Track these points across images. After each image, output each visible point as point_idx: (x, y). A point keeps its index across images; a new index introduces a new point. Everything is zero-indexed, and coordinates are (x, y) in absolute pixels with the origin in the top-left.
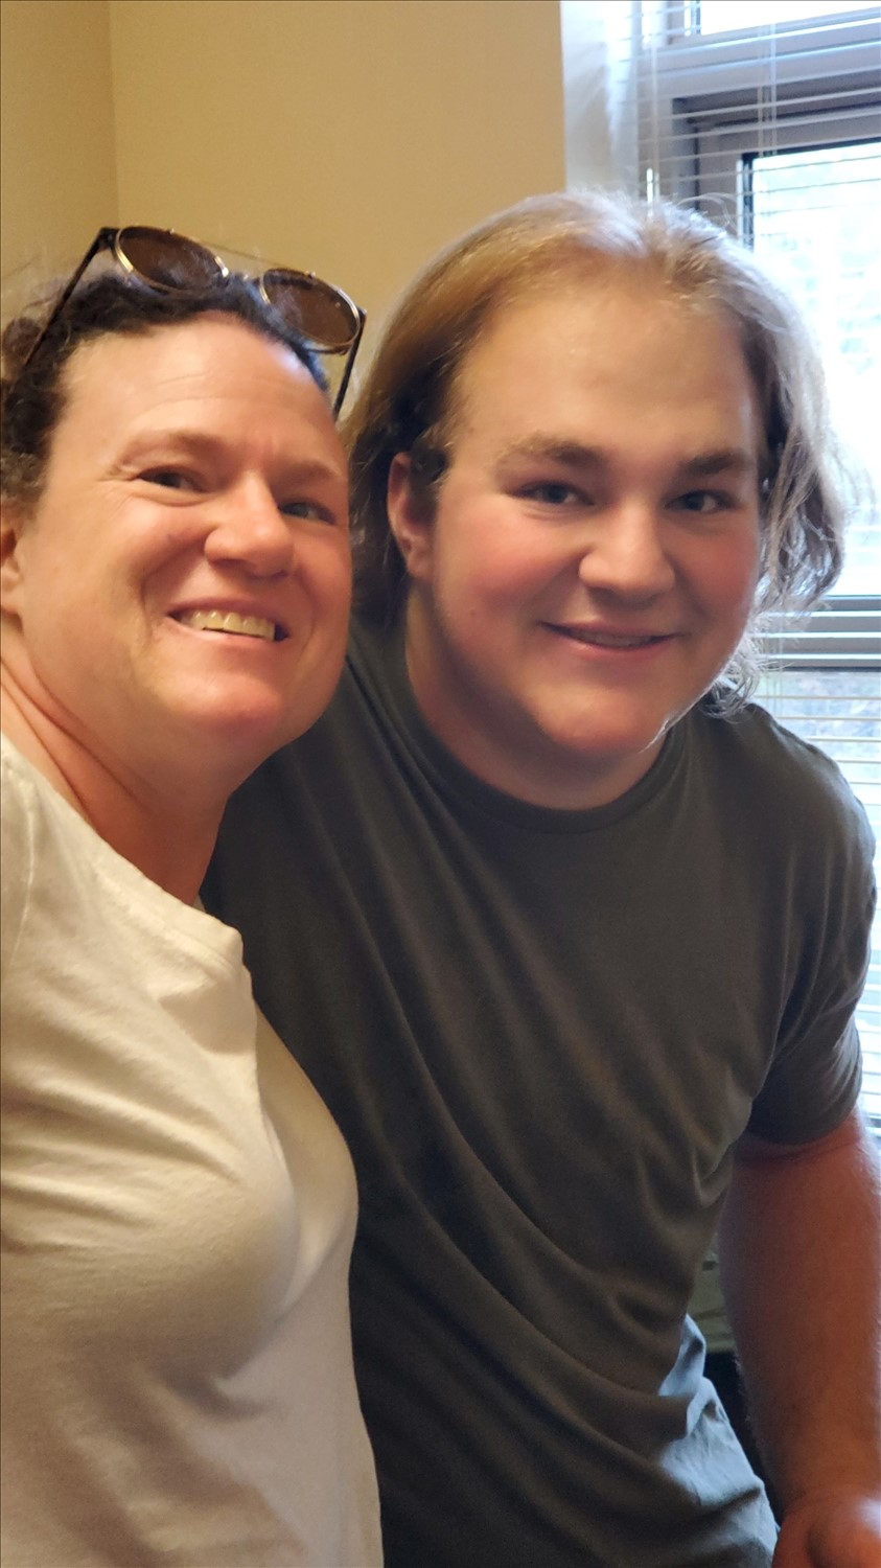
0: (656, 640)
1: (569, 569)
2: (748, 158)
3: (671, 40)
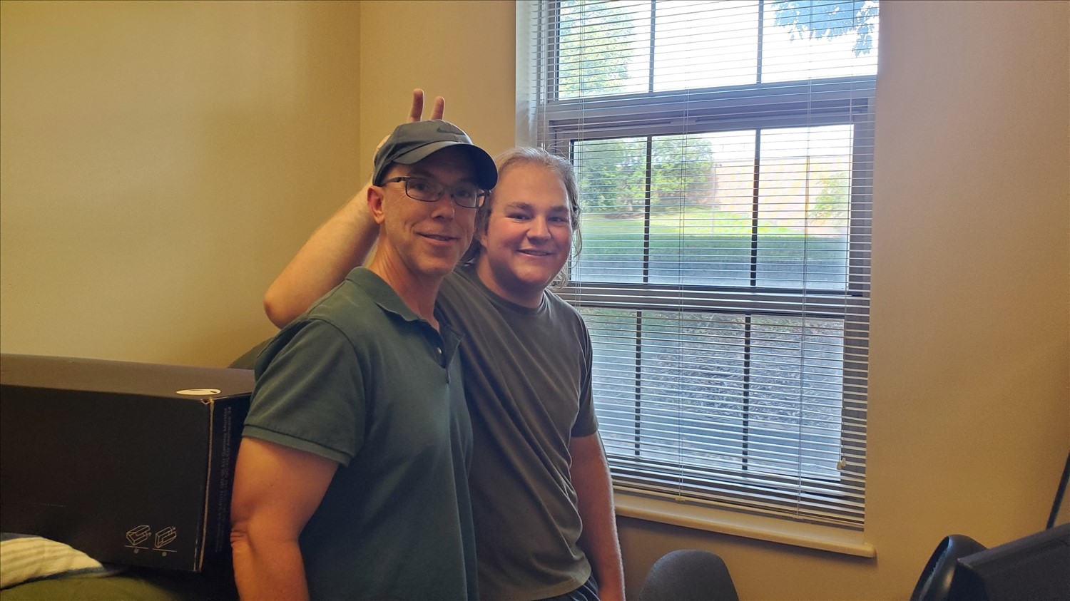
0: (548, 254)
1: (524, 234)
2: (572, 141)
3: (548, 102)
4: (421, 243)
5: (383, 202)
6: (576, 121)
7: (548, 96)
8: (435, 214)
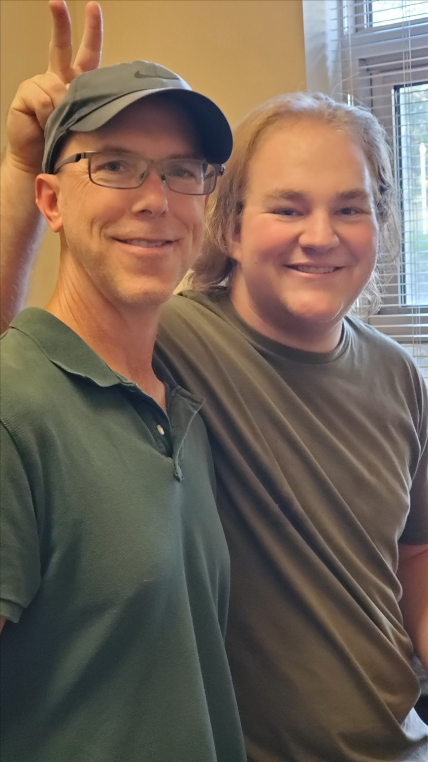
4: (120, 255)
5: (60, 197)
6: (399, 56)
7: (357, 20)
8: (138, 206)
